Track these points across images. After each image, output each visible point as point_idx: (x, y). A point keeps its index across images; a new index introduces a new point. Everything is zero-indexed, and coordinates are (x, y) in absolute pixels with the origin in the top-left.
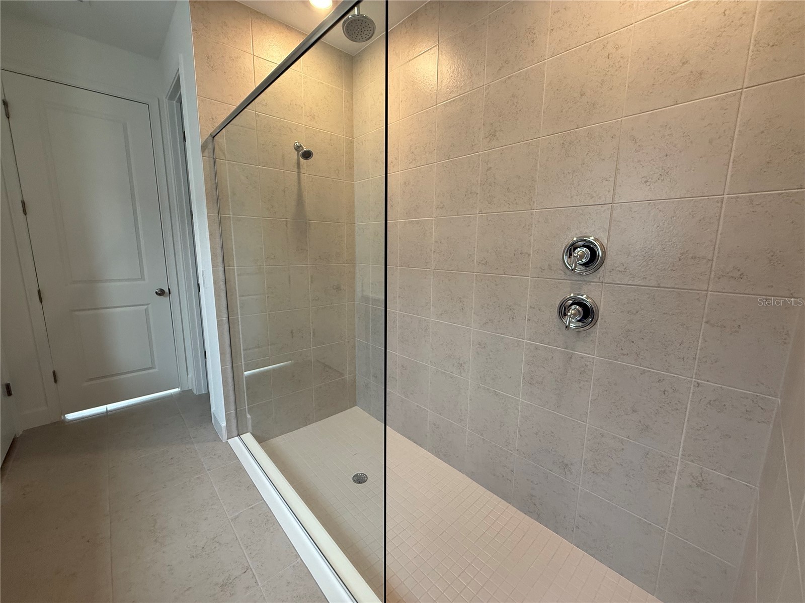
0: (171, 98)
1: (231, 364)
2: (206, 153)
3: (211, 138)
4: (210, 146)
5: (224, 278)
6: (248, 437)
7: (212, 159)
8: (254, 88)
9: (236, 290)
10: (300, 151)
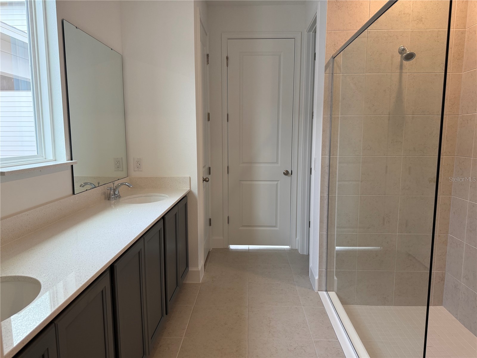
0: (309, 31)
1: (326, 231)
2: (328, 71)
3: (332, 59)
4: (331, 65)
5: (328, 164)
6: (333, 294)
7: (331, 75)
8: (368, 20)
9: (336, 174)
10: (404, 54)
